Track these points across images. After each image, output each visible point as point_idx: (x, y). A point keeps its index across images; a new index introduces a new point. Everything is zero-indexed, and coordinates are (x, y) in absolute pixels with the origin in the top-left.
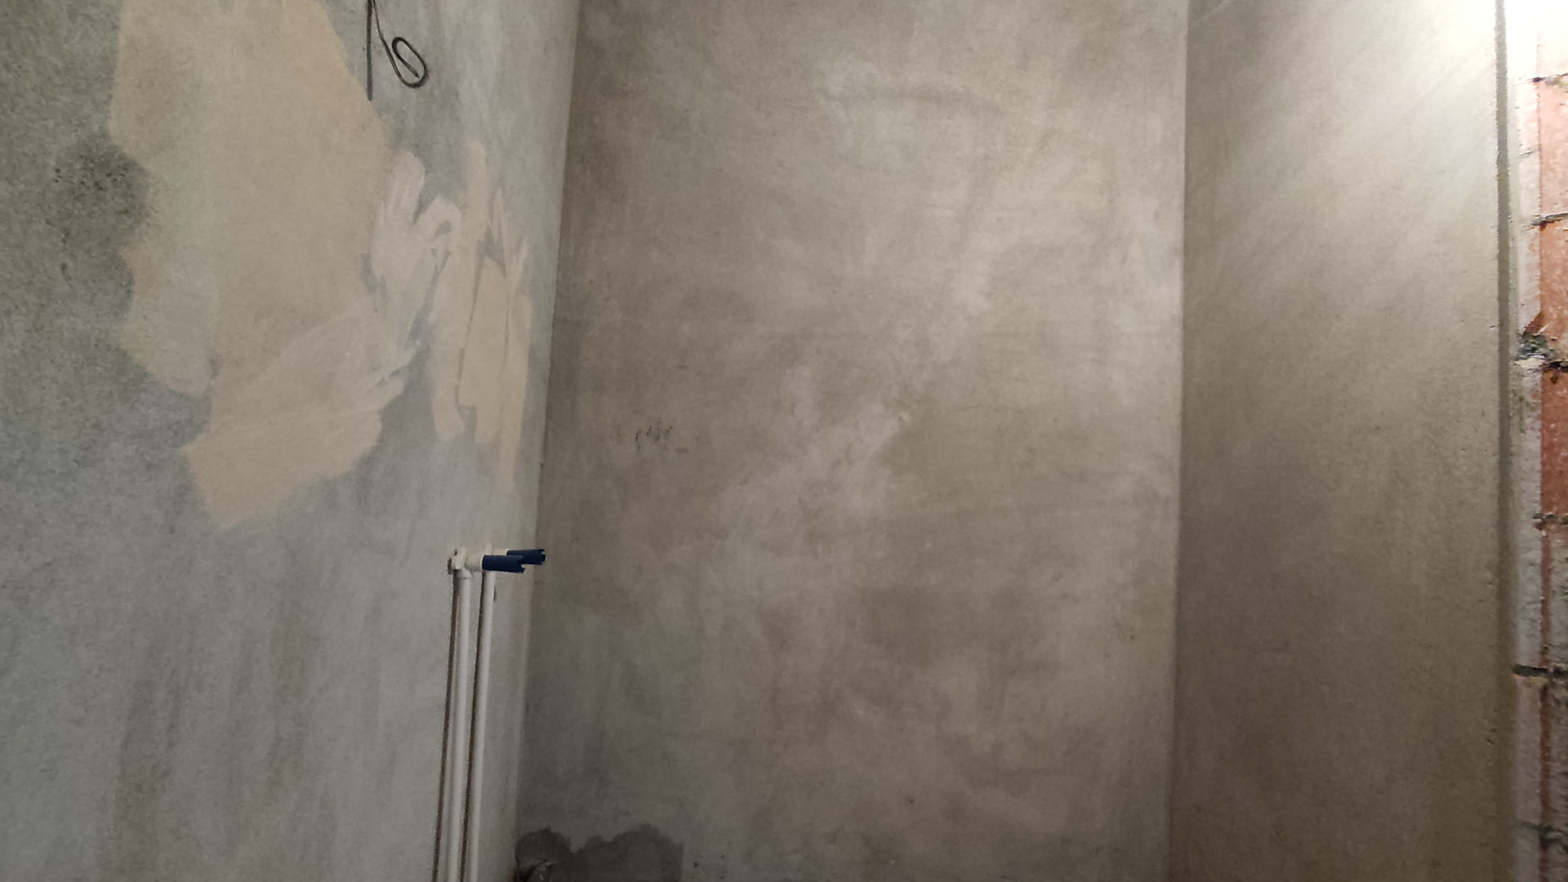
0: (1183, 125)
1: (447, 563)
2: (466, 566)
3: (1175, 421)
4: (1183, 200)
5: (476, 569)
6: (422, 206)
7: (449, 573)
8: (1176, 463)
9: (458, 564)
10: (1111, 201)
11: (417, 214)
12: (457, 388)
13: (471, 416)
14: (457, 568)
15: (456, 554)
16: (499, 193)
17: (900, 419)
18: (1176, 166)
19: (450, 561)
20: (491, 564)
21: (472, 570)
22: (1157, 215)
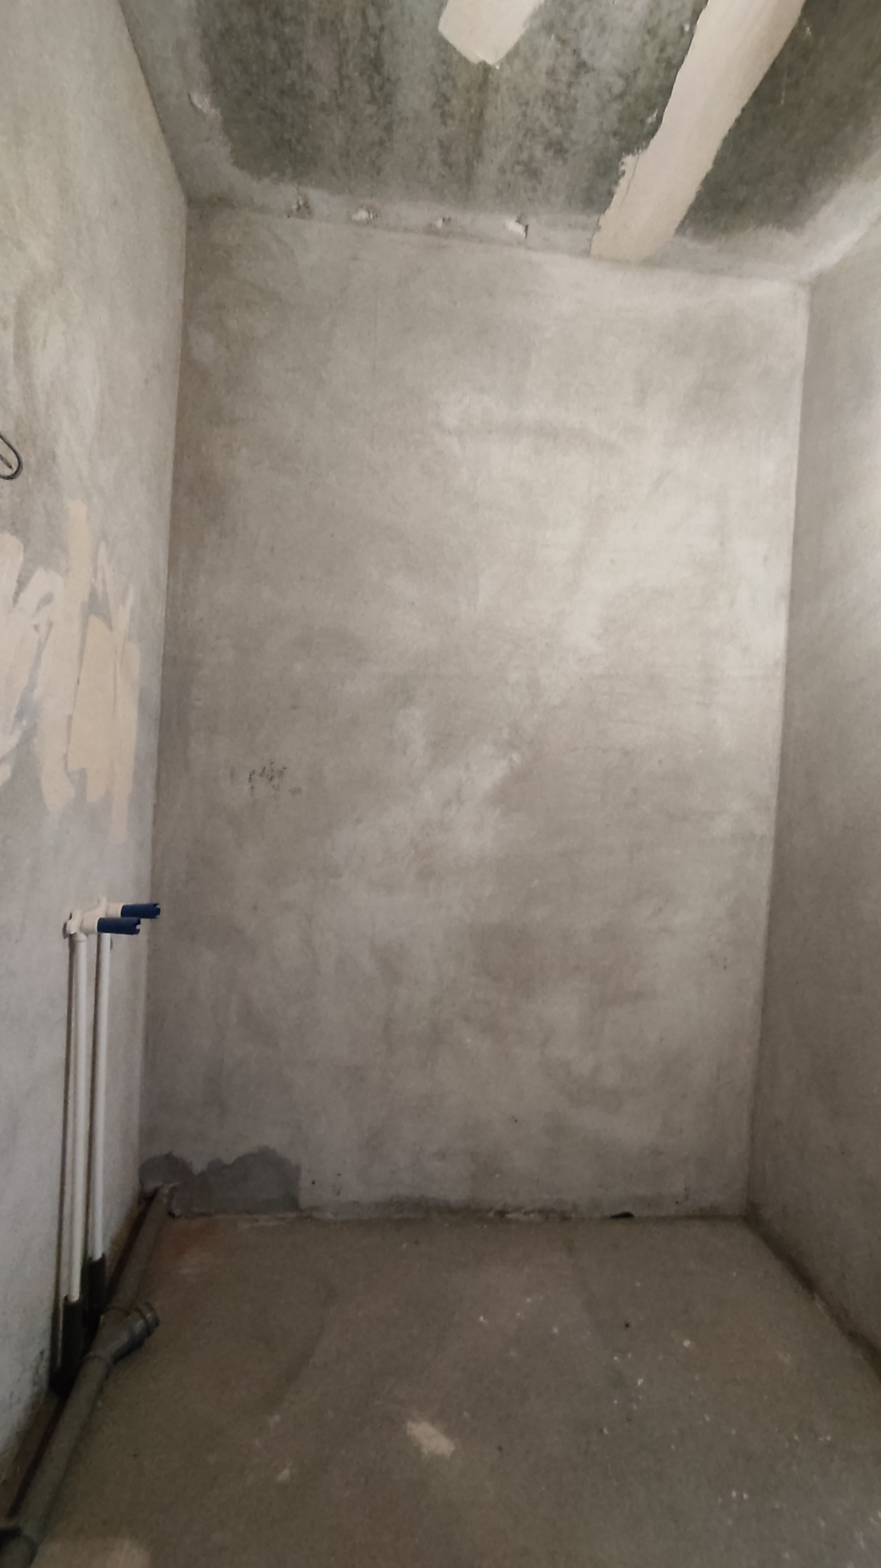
0: (795, 468)
1: (63, 926)
2: (81, 929)
3: (774, 763)
4: (791, 544)
5: (92, 932)
6: (22, 583)
7: (65, 937)
8: (773, 802)
9: (73, 928)
10: (722, 544)
11: (17, 594)
12: (66, 756)
13: (80, 779)
14: (72, 933)
15: (71, 917)
16: (103, 547)
17: (511, 759)
18: (787, 508)
19: (65, 925)
20: (105, 926)
21: (87, 933)
22: (766, 559)
